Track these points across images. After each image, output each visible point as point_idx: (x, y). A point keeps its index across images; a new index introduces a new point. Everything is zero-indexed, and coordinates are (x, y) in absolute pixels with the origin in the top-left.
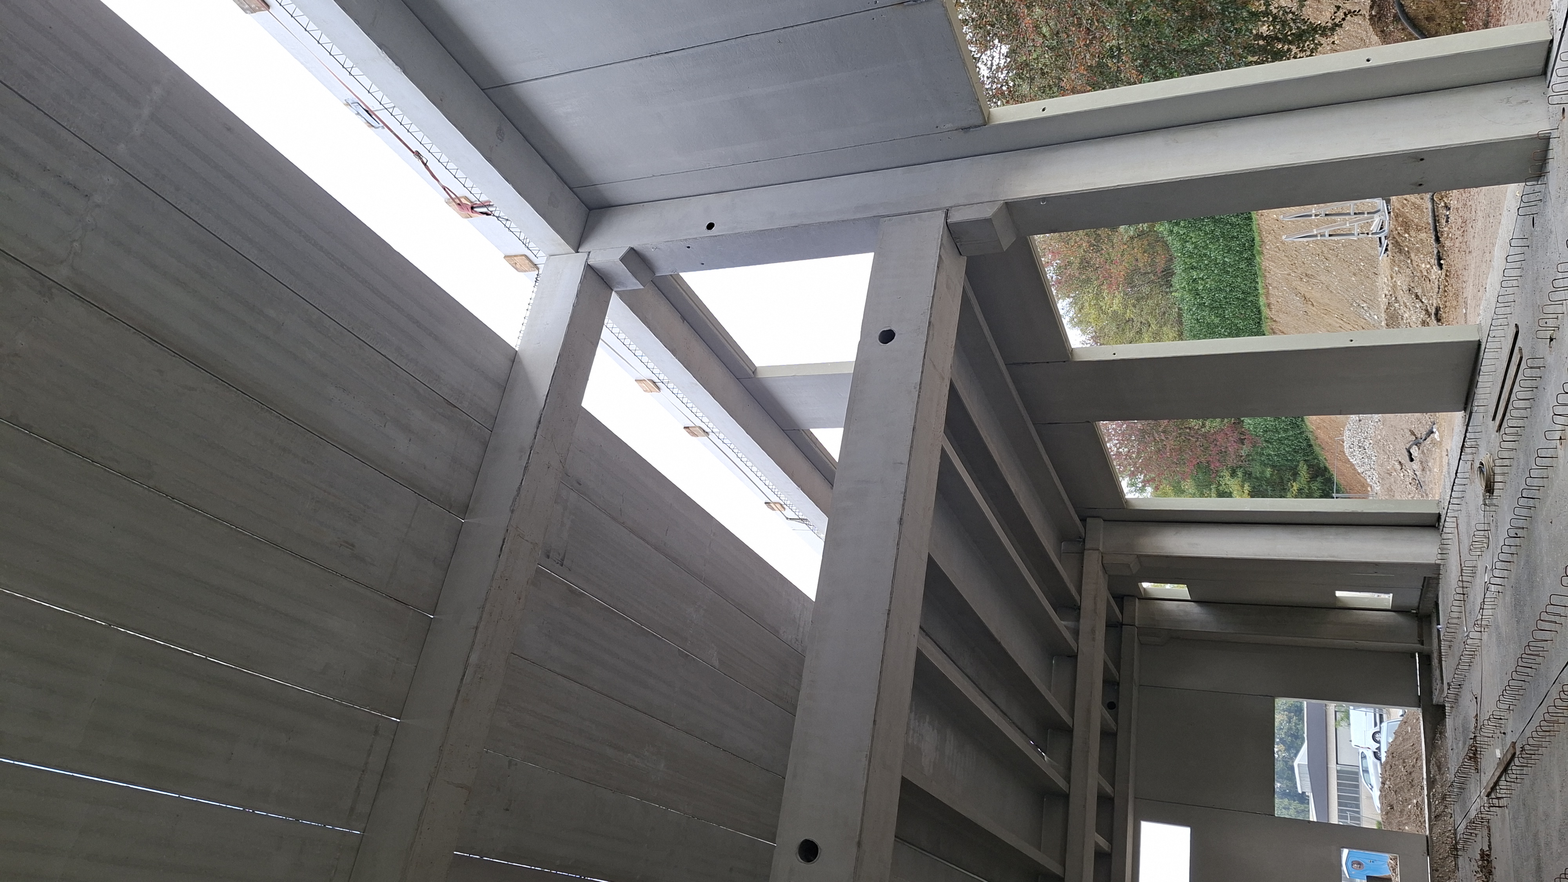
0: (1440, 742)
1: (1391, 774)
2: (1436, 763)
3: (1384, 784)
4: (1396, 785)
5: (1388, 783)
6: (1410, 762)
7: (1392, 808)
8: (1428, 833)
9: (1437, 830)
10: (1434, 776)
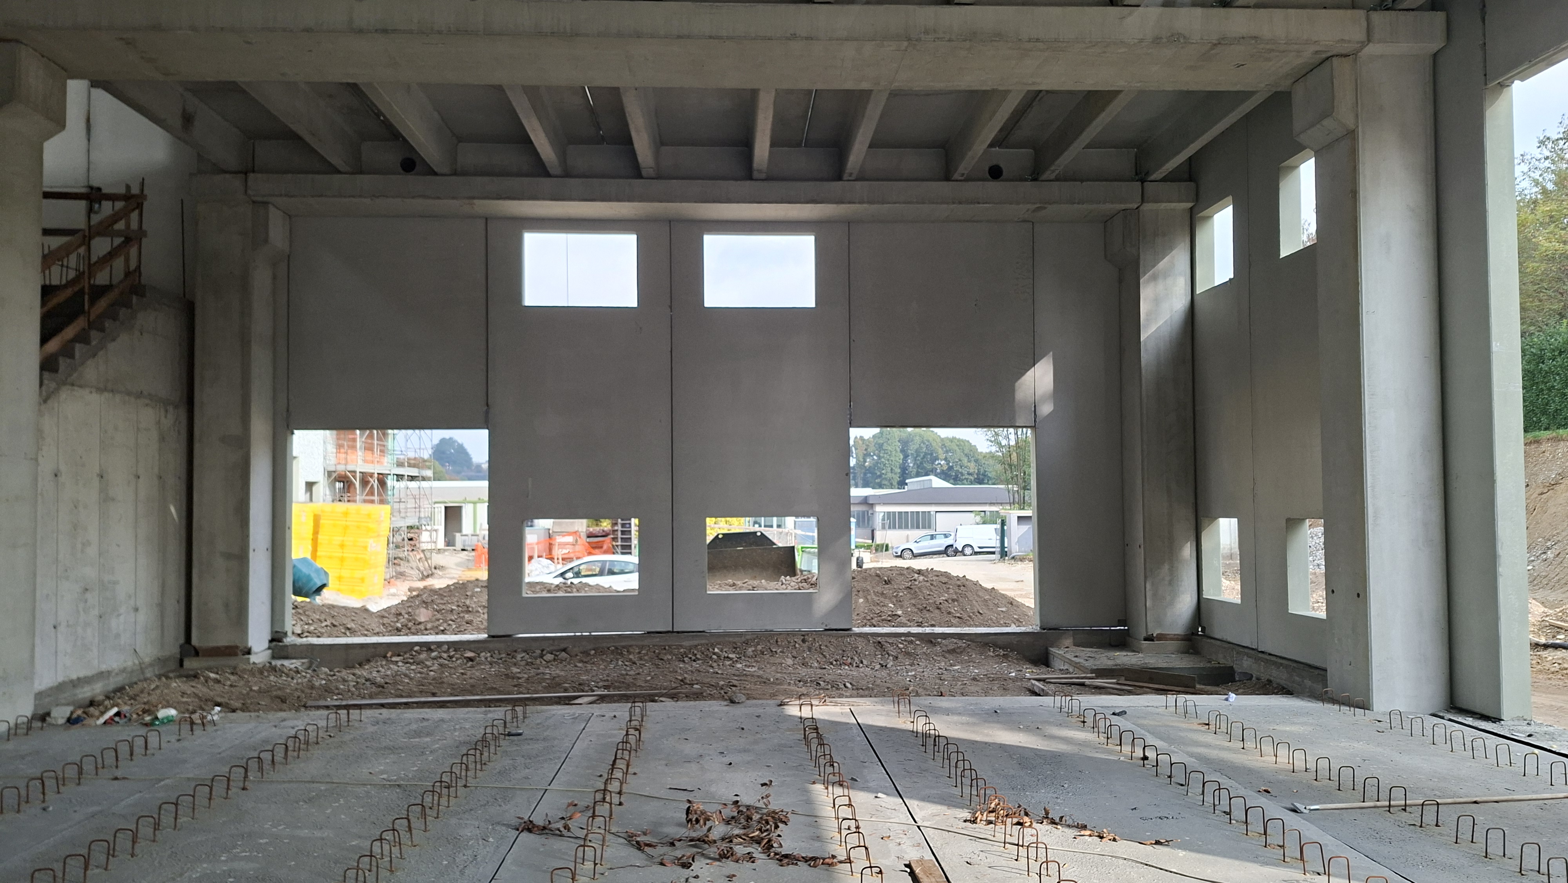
0: (991, 654)
1: (934, 583)
2: (958, 648)
3: (918, 574)
4: (919, 588)
5: (921, 578)
6: (955, 609)
7: (887, 583)
8: (856, 630)
9: (861, 644)
10: (939, 643)
